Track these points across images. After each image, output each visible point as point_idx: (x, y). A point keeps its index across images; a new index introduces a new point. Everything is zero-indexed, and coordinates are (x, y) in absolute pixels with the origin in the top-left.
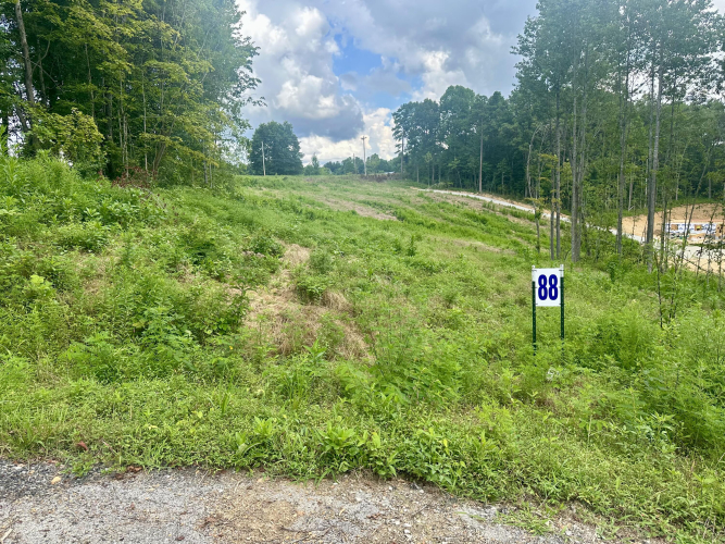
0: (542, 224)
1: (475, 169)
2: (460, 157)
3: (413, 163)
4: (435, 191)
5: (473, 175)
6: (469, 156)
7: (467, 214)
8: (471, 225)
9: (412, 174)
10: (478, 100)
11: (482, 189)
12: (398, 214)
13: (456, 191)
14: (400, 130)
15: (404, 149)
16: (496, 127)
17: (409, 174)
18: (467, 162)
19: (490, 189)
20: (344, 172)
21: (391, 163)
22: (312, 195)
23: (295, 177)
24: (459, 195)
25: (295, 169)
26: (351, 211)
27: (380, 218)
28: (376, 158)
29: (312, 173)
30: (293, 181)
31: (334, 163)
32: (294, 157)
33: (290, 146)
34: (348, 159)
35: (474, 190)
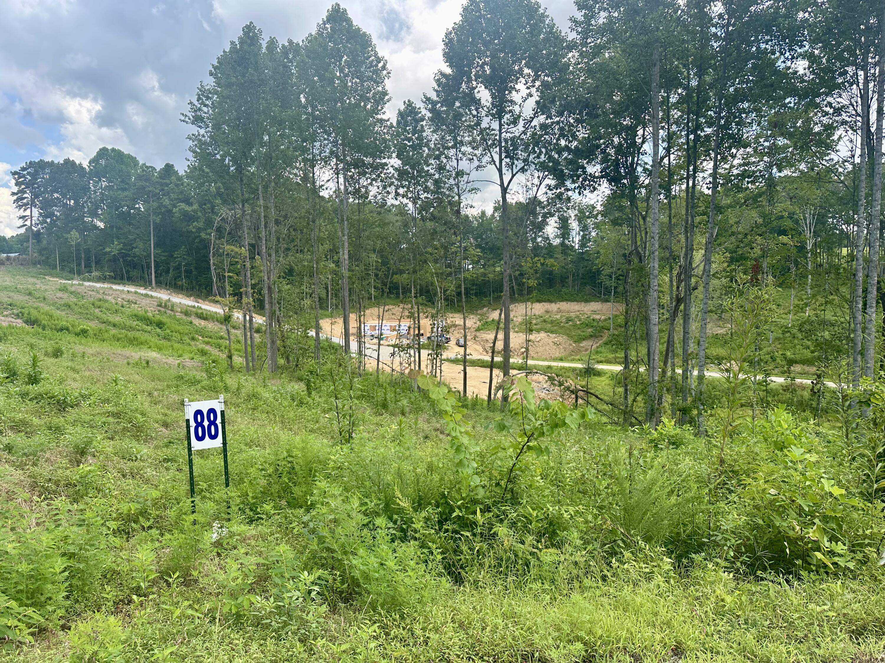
0: (234, 328)
1: (145, 257)
2: (123, 241)
3: (49, 244)
4: (87, 284)
5: (142, 265)
6: (135, 239)
7: (135, 315)
8: (143, 330)
9: (48, 258)
10: (143, 170)
11: (156, 283)
12: (26, 315)
13: (119, 284)
14: (25, 195)
15: (33, 222)
16: (170, 207)
17: (43, 258)
18: (133, 248)
19: (167, 283)
21: (13, 241)
24: (123, 290)
35: (145, 284)
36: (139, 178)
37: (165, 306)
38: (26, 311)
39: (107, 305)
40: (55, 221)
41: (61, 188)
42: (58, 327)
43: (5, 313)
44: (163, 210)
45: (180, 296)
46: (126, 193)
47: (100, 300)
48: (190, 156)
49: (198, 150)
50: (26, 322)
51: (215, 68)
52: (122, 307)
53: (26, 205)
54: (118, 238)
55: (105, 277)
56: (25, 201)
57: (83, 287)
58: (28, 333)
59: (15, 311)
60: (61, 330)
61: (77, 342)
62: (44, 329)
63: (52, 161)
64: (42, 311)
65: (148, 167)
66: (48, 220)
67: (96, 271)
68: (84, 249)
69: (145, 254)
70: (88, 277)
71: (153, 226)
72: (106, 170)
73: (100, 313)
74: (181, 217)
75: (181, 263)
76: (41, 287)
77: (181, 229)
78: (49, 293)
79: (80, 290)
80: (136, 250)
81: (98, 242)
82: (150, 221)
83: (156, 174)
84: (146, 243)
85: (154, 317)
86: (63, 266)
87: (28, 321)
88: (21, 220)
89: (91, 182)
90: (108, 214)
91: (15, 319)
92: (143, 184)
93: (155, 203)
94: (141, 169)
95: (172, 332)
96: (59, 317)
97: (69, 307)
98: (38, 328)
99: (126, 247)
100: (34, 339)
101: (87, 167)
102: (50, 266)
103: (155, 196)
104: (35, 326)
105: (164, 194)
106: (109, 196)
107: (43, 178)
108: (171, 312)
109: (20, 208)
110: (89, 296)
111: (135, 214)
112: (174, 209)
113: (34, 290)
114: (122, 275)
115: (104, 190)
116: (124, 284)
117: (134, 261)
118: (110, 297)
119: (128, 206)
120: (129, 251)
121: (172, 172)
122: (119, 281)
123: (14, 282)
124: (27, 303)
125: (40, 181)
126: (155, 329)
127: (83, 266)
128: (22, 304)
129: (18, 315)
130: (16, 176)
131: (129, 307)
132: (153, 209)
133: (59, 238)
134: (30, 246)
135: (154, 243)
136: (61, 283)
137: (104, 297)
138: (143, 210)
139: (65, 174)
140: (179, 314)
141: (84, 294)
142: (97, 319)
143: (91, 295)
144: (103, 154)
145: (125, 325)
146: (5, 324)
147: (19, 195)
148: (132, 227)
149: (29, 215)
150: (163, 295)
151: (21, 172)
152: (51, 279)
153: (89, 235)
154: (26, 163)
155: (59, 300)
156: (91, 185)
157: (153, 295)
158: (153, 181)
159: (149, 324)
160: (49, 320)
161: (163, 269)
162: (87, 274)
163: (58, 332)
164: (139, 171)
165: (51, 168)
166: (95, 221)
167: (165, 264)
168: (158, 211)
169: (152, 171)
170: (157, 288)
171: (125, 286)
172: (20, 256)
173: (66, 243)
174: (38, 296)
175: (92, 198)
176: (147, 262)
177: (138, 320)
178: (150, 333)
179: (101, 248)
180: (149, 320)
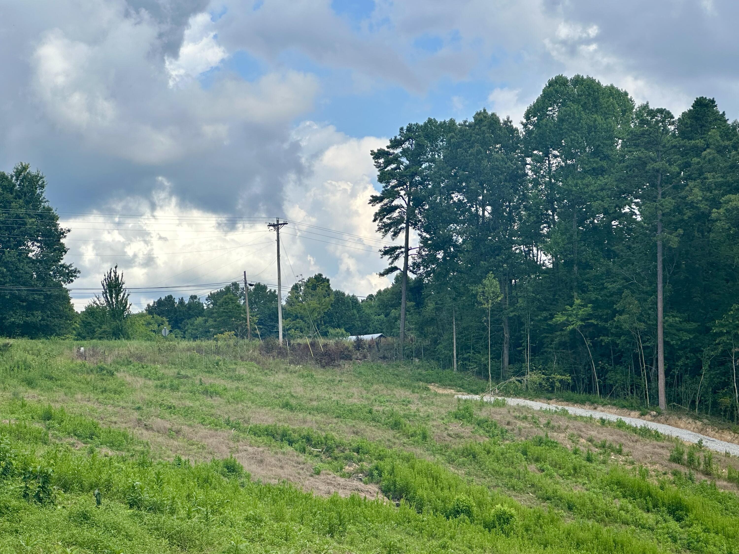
1: (644, 333)
2: (593, 296)
3: (437, 309)
4: (512, 402)
5: (636, 356)
6: (620, 292)
7: (618, 483)
8: (637, 524)
9: (435, 342)
10: (643, 122)
11: (669, 401)
12: (386, 475)
13: (582, 403)
14: (396, 202)
15: (410, 262)
16: (703, 206)
17: (427, 342)
18: (615, 312)
19: (693, 402)
20: (209, 332)
21: (371, 307)
22: (90, 405)
23: (40, 346)
24: (591, 418)
25: (43, 319)
26: (221, 464)
27: (323, 487)
28: (319, 290)
29: (100, 330)
30: (30, 358)
31: (181, 301)
32: (43, 279)
33: (30, 244)
34: (228, 288)
35: (642, 404)
37: (691, 463)
38: (386, 465)
39: (554, 454)
40: (453, 256)
41: (467, 179)
42: (450, 506)
43: (347, 469)
44: (688, 213)
45: (728, 435)
46: (602, 180)
47: (540, 442)
50: (386, 491)
52: (589, 460)
53: (397, 222)
54: (583, 289)
55: (552, 385)
56: (395, 214)
57: (504, 411)
58: (387, 518)
59: (367, 466)
60: (456, 512)
61: (488, 545)
62: (420, 510)
63: (452, 122)
64: (418, 466)
65: (652, 113)
66: (440, 255)
67: (532, 370)
68: (510, 319)
69: (642, 326)
70: (517, 386)
71: (663, 255)
72: (561, 129)
73: (539, 475)
74: (730, 229)
75: (730, 349)
76: (418, 410)
77: (729, 262)
78: (435, 423)
79: (498, 417)
80: (622, 317)
81: (539, 300)
82: (656, 245)
83: (672, 128)
84: (645, 300)
85: (662, 488)
86: (465, 359)
87: (389, 490)
88: (387, 257)
89: (529, 160)
90: (562, 234)
91: (366, 483)
92: (641, 155)
93: (669, 199)
94: (637, 118)
95: (706, 530)
96: (453, 482)
97: (474, 457)
98: (407, 507)
99: (600, 312)
100: (397, 533)
101: (520, 128)
102: (438, 359)
103: (668, 181)
104: (402, 501)
105: (689, 175)
106: (566, 190)
107: (433, 160)
108: (704, 478)
109: (386, 231)
110: (516, 431)
111: (622, 229)
112: (714, 210)
113: (405, 416)
114: (590, 379)
115: (554, 177)
116: (593, 403)
117: (617, 345)
118: (563, 435)
119: (606, 212)
120: (606, 321)
121: (711, 119)
122: (583, 396)
123: (368, 399)
124: (390, 447)
125: (426, 168)
126: (665, 521)
127: (506, 360)
128: (381, 448)
129: (370, 475)
130: (381, 161)
131: (604, 462)
132: (663, 215)
133: (460, 294)
134: (402, 316)
135: (664, 299)
136: (459, 400)
137: (549, 434)
138: (639, 219)
139: (477, 147)
140: (725, 483)
141: (507, 427)
142: (533, 489)
143: (520, 430)
144: (557, 92)
145: (596, 508)
146: (343, 495)
147: (386, 201)
148: (614, 262)
149: (403, 244)
150: (685, 431)
151: (391, 151)
152: (441, 391)
153: (521, 286)
154: (402, 129)
155: (454, 441)
156: (529, 166)
157: (660, 431)
158: (664, 146)
159: (651, 506)
160: (432, 489)
161: (686, 365)
162: (513, 379)
163: (448, 518)
164: (632, 125)
165: (450, 135)
166: (535, 251)
167: (690, 352)
168: (675, 219)
169: (663, 121)
170: (669, 414)
171: (595, 409)
172: (383, 339)
173: (474, 305)
174: (412, 430)
175: (529, 198)
176: (648, 347)
177: (624, 497)
178: (652, 530)
179: (545, 314)
180: (650, 496)
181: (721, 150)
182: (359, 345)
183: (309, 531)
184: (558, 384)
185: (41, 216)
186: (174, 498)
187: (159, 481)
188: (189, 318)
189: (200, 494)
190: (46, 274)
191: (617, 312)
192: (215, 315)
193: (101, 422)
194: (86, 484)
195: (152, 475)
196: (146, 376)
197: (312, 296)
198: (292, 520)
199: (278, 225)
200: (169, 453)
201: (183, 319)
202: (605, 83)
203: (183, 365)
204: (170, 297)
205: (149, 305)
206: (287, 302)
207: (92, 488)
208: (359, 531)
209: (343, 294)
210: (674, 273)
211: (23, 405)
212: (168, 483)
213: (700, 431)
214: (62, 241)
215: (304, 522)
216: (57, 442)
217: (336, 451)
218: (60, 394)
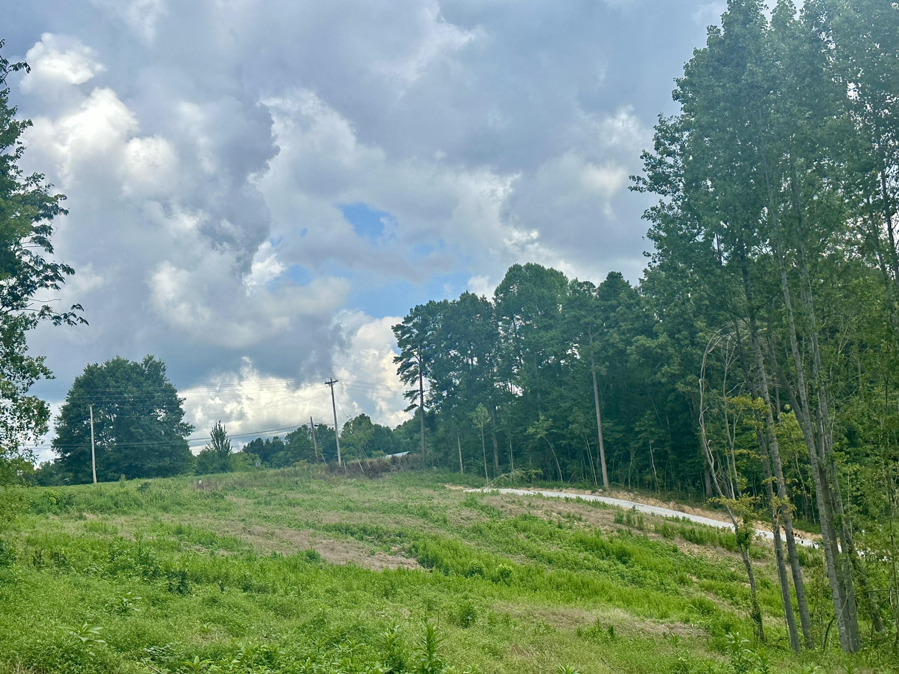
0: (755, 557)
1: (589, 436)
2: (552, 413)
3: (447, 431)
4: (504, 491)
5: (585, 452)
6: (571, 408)
7: (581, 541)
8: (596, 568)
9: (446, 454)
10: (575, 291)
11: (610, 481)
12: (420, 551)
13: (551, 487)
14: (412, 360)
15: (425, 401)
16: (621, 345)
17: (441, 455)
18: (569, 423)
19: (627, 480)
20: (289, 461)
21: (400, 433)
22: (208, 521)
23: (171, 482)
24: (558, 497)
25: (171, 463)
26: (305, 553)
27: (378, 564)
28: (363, 425)
29: (212, 467)
30: (163, 491)
31: (268, 442)
32: (169, 435)
33: (158, 411)
34: (299, 429)
35: (593, 485)
36: (570, 304)
37: (629, 522)
38: (421, 544)
39: (535, 525)
40: (453, 394)
41: (459, 340)
42: (467, 569)
43: (393, 549)
44: (611, 351)
45: (652, 501)
46: (552, 333)
47: (525, 518)
48: (652, 247)
49: (663, 234)
50: (421, 562)
51: (682, 84)
52: (560, 527)
53: (413, 374)
54: (545, 409)
55: (530, 477)
56: (412, 368)
57: (498, 498)
58: (424, 581)
59: (407, 545)
60: (472, 572)
61: (496, 593)
62: (446, 574)
63: (446, 301)
64: (442, 542)
65: (581, 285)
66: (445, 394)
67: (515, 468)
68: (496, 434)
69: (588, 431)
70: (505, 480)
71: (597, 381)
72: (520, 301)
73: (526, 541)
74: (640, 360)
75: (648, 442)
76: (439, 503)
77: (642, 382)
78: (451, 511)
79: (495, 503)
80: (574, 426)
81: (516, 419)
82: (591, 374)
83: (594, 294)
84: (588, 413)
85: (611, 542)
86: (468, 465)
87: (424, 561)
88: (409, 398)
89: (500, 323)
90: (528, 372)
91: (407, 558)
92: (576, 314)
93: (597, 342)
94: (571, 289)
95: (644, 569)
96: (468, 551)
97: (481, 532)
98: (438, 572)
99: (558, 424)
100: (434, 591)
101: (493, 302)
102: (450, 466)
103: (596, 330)
104: (434, 568)
105: (610, 325)
106: (527, 342)
107: (435, 329)
108: (638, 532)
109: (407, 381)
110: (508, 511)
111: (567, 366)
112: (628, 347)
113: (431, 508)
114: (556, 471)
115: (518, 333)
116: (559, 487)
117: (572, 446)
118: (540, 511)
119: (556, 355)
120: (563, 429)
121: (620, 286)
122: (552, 483)
123: (403, 498)
124: (422, 531)
125: (430, 335)
126: (615, 564)
127: (497, 462)
128: (415, 532)
129: (410, 552)
130: (399, 332)
131: (570, 528)
132: (595, 353)
133: (461, 420)
134: (422, 438)
135: (601, 411)
136: (467, 493)
137: (531, 512)
138: (578, 357)
139: (464, 317)
140: (653, 535)
141: (501, 509)
142: (523, 551)
143: (511, 510)
144: (515, 275)
145: (567, 560)
146: (392, 568)
147: (404, 360)
148: (565, 389)
149: (419, 388)
150: (622, 501)
151: (406, 325)
152: (453, 488)
153: (502, 410)
154: (411, 309)
155: (466, 522)
156: (500, 328)
157: (606, 502)
158: (591, 307)
159: (605, 555)
160: (453, 557)
161: (619, 455)
162: (503, 475)
163: (467, 577)
164: (568, 294)
165: (445, 311)
166: (510, 386)
167: (622, 446)
168: (603, 356)
169: (589, 290)
170: (611, 490)
171: (561, 491)
172: (410, 455)
173: (471, 426)
174: (436, 517)
175: (503, 349)
176: (593, 445)
177: (586, 550)
178: (607, 572)
179: (520, 428)
180: (604, 548)
181: (629, 307)
182: (394, 461)
183: (372, 596)
184: (534, 476)
185: (164, 391)
186: (274, 581)
187: (263, 570)
188: (274, 453)
189: (292, 577)
190: (171, 431)
191: (570, 423)
192: (292, 449)
193: (217, 532)
194: (211, 577)
195: (257, 566)
196: (247, 497)
197: (359, 430)
198: (358, 589)
199: (332, 382)
200: (267, 549)
201: (269, 454)
202: (547, 267)
203: (272, 486)
204: (260, 439)
205: (245, 446)
206: (342, 435)
207: (215, 579)
208: (406, 593)
209: (380, 426)
210: (605, 393)
211: (162, 525)
212: (269, 570)
213: (633, 500)
214: (180, 407)
215: (367, 590)
216: (188, 549)
217: (385, 537)
218: (187, 515)
